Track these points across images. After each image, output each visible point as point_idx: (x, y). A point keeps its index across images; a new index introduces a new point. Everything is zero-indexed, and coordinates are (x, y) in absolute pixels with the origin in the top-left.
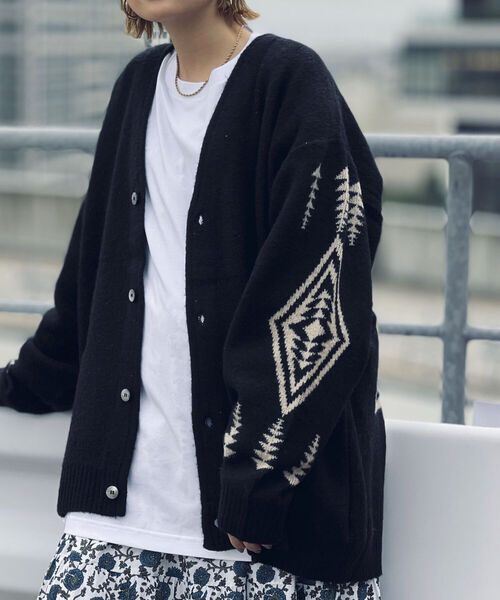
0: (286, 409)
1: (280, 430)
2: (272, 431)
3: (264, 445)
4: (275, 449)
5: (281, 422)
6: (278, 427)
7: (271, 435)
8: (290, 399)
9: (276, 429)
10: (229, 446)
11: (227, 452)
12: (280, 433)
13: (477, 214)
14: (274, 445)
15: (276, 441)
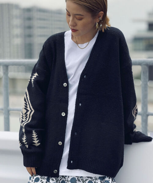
13: (150, 81)
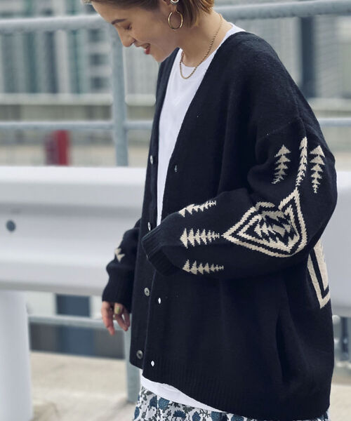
0: (227, 236)
1: (212, 239)
2: (209, 233)
3: (198, 234)
4: (199, 242)
5: (218, 236)
6: (213, 236)
7: (206, 234)
8: (234, 235)
9: (212, 236)
10: (186, 212)
11: (182, 212)
12: (210, 240)
14: (201, 240)
15: (205, 240)
